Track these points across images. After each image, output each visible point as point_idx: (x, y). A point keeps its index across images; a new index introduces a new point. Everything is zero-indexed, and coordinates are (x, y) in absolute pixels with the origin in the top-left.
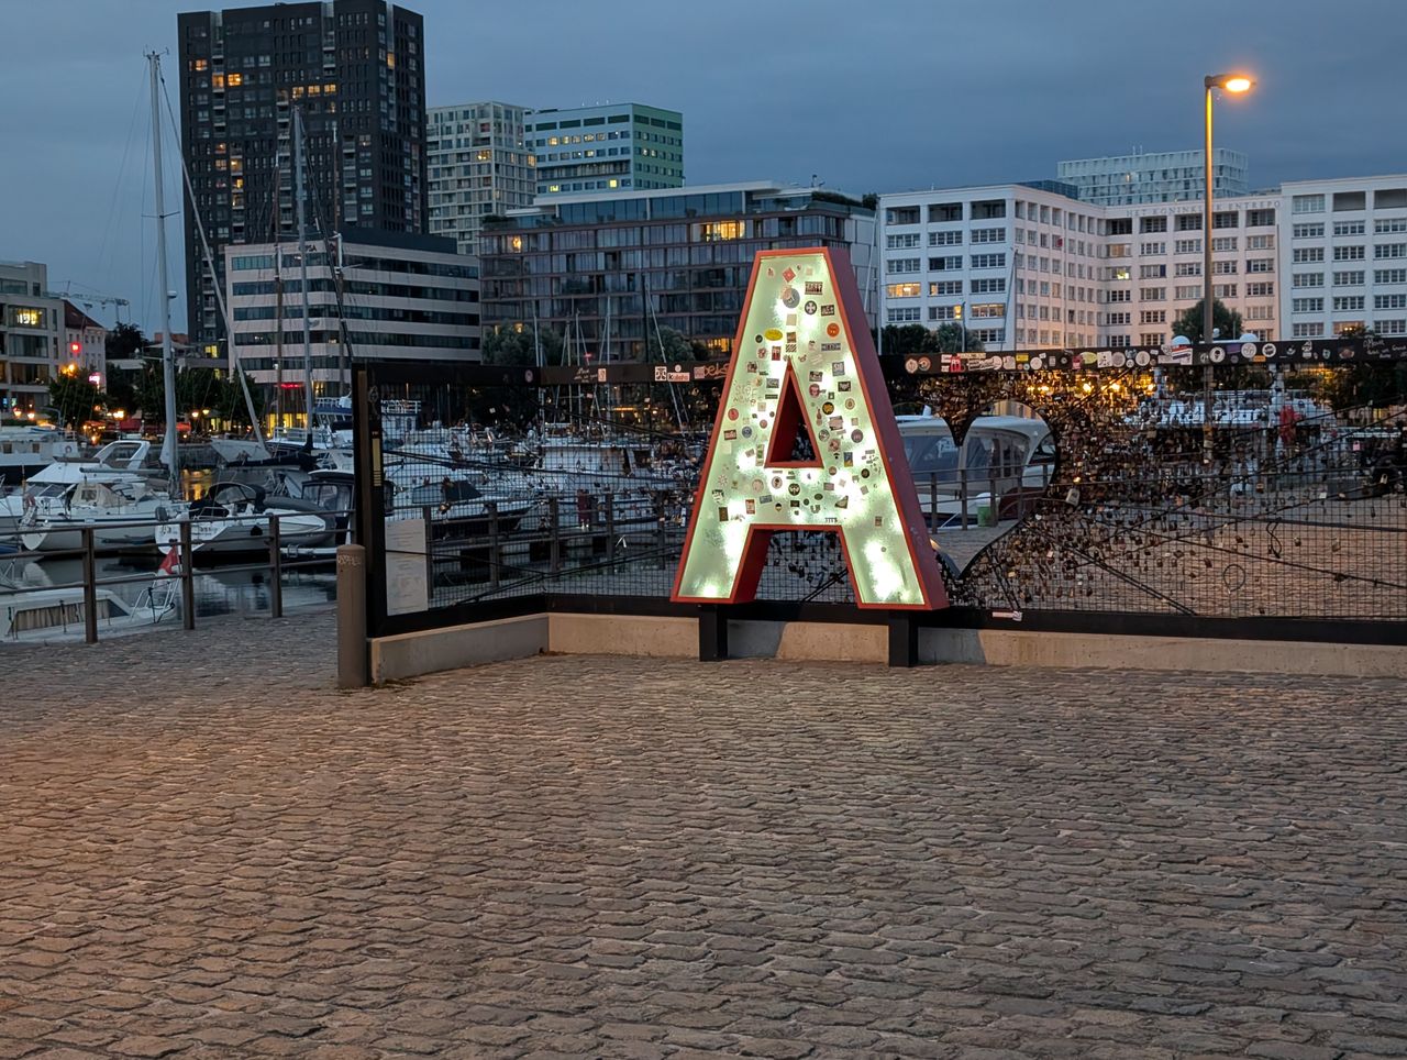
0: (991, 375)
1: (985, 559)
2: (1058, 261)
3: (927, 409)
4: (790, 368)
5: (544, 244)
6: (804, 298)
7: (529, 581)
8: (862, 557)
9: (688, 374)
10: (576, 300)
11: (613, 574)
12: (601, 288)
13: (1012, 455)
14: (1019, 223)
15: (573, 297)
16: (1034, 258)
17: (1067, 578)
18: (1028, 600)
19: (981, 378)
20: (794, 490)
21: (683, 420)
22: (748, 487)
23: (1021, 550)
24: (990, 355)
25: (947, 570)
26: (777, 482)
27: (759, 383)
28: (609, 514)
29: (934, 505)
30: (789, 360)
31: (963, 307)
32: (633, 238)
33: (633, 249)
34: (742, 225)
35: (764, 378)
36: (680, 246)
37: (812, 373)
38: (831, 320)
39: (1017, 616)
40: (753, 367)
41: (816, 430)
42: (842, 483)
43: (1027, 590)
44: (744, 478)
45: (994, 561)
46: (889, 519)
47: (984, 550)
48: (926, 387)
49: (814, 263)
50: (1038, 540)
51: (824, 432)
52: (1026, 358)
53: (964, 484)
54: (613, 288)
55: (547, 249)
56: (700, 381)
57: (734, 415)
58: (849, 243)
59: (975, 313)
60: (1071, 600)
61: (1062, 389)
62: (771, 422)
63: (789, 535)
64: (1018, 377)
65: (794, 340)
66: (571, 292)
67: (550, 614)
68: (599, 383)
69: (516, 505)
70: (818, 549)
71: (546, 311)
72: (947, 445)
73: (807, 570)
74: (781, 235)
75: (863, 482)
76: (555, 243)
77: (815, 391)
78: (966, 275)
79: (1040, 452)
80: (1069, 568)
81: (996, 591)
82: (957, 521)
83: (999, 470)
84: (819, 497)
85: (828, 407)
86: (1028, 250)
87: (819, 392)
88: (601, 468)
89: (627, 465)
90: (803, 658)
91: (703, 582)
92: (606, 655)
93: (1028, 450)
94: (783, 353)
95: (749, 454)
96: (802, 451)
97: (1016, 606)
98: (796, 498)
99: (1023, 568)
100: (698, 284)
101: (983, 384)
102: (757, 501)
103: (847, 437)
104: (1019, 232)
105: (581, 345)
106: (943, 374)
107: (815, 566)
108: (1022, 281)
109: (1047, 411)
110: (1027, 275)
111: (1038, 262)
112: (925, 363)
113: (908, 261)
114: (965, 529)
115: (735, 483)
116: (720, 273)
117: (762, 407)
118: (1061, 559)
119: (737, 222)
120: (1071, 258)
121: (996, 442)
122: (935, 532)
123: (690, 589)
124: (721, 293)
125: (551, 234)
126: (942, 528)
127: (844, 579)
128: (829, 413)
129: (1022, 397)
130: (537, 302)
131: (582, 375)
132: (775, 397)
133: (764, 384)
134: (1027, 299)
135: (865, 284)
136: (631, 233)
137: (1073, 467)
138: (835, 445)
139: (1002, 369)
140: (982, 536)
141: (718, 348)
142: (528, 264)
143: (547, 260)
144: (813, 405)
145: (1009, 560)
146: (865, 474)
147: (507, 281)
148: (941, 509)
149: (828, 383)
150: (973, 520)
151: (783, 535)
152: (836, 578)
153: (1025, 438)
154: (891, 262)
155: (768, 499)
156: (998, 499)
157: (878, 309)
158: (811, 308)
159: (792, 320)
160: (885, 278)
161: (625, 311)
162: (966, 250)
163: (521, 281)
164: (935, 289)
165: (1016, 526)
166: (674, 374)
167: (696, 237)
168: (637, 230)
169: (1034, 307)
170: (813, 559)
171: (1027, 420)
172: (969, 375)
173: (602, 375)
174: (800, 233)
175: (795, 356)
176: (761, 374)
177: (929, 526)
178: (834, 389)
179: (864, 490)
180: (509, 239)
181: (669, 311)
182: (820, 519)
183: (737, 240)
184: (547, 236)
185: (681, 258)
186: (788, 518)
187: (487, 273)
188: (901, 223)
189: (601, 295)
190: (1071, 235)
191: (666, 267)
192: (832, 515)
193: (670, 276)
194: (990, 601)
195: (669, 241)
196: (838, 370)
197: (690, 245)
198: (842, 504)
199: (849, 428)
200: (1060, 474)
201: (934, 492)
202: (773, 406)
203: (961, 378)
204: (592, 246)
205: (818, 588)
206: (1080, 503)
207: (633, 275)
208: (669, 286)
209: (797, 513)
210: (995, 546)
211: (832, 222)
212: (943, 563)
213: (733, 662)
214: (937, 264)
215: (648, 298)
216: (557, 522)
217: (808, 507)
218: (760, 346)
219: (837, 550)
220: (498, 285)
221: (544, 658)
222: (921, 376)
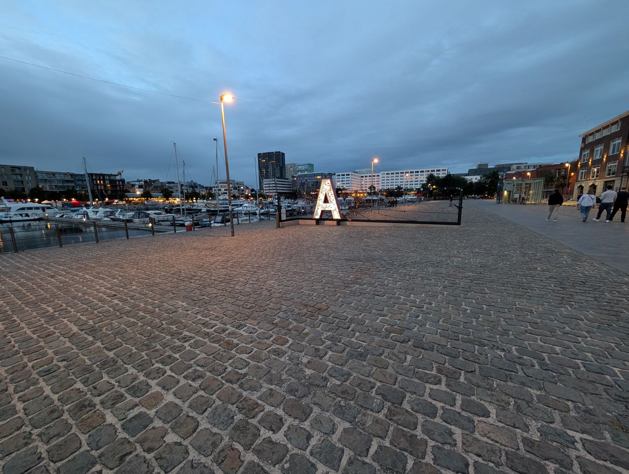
3: (341, 197)
4: (326, 192)
6: (327, 185)
7: (297, 216)
8: (334, 214)
9: (314, 193)
11: (306, 216)
12: (305, 184)
13: (350, 202)
14: (351, 176)
21: (314, 198)
24: (348, 191)
25: (343, 215)
26: (324, 205)
28: (306, 209)
33: (308, 179)
37: (328, 193)
38: (330, 187)
42: (331, 205)
43: (352, 217)
46: (337, 209)
47: (347, 213)
49: (328, 181)
50: (353, 212)
51: (329, 200)
53: (345, 206)
56: (316, 194)
57: (320, 198)
58: (332, 178)
59: (346, 186)
60: (357, 218)
61: (356, 195)
63: (325, 211)
64: (351, 193)
65: (326, 189)
66: (301, 184)
67: (299, 220)
69: (295, 208)
70: (329, 213)
73: (327, 215)
74: (325, 178)
77: (328, 195)
78: (345, 182)
79: (353, 202)
80: (356, 215)
81: (348, 217)
82: (344, 210)
85: (330, 197)
88: (305, 204)
90: (327, 225)
95: (321, 202)
96: (327, 202)
97: (350, 219)
98: (326, 207)
100: (315, 183)
102: (322, 207)
105: (302, 190)
108: (351, 183)
109: (354, 197)
111: (353, 181)
115: (320, 205)
117: (323, 197)
123: (315, 217)
124: (318, 184)
125: (299, 178)
129: (351, 196)
130: (298, 185)
131: (303, 194)
135: (334, 183)
141: (318, 190)
143: (299, 181)
144: (328, 197)
145: (350, 214)
146: (334, 204)
152: (331, 216)
154: (337, 181)
161: (307, 186)
162: (345, 179)
163: (296, 183)
164: (342, 184)
165: (351, 210)
169: (353, 186)
173: (305, 193)
176: (322, 193)
178: (331, 195)
180: (294, 178)
181: (312, 186)
183: (320, 178)
188: (338, 176)
190: (357, 178)
191: (312, 181)
195: (312, 178)
196: (331, 193)
197: (315, 179)
198: (331, 208)
199: (332, 199)
200: (355, 204)
201: (342, 206)
203: (345, 194)
204: (304, 179)
206: (358, 208)
207: (308, 182)
214: (342, 181)
216: (300, 210)
218: (322, 190)
220: (293, 183)
221: (298, 225)
222: (340, 193)
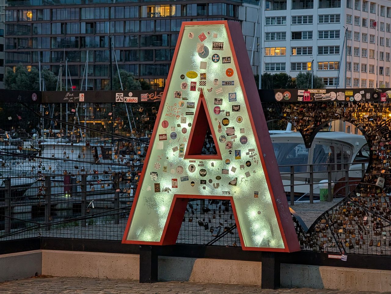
0: (329, 103)
1: (323, 221)
2: (374, 36)
3: (289, 125)
4: (202, 96)
5: (47, 16)
6: (211, 52)
7: (30, 229)
8: (246, 217)
9: (136, 98)
10: (66, 52)
11: (85, 226)
12: (83, 45)
13: (342, 157)
14: (349, 11)
15: (64, 50)
16: (358, 33)
17: (376, 234)
18: (351, 247)
19: (323, 106)
20: (203, 172)
21: (133, 127)
22: (173, 171)
23: (347, 216)
24: (328, 91)
25: (300, 226)
26: (192, 168)
27: (182, 104)
28: (83, 187)
29: (292, 187)
30: (201, 90)
31: (312, 62)
32: (104, 13)
33: (104, 21)
34: (174, 8)
35: (185, 102)
36: (134, 19)
37: (216, 99)
38: (228, 66)
39: (344, 258)
40: (178, 95)
41: (218, 135)
42: (234, 170)
43: (350, 241)
44: (171, 164)
45: (330, 222)
46: (263, 194)
47: (323, 214)
48: (288, 110)
49: (219, 30)
50: (358, 209)
51: (223, 137)
52: (351, 93)
53: (311, 174)
54: (91, 45)
55: (49, 19)
56: (144, 103)
57: (165, 124)
58: (241, 21)
59: (320, 67)
60: (379, 249)
61: (374, 113)
62: (189, 129)
63: (199, 202)
64: (346, 105)
65: (205, 78)
66: (64, 47)
67: (43, 251)
68: (80, 103)
69: (23, 181)
70: (217, 212)
71: (47, 58)
72: (301, 150)
73: (210, 226)
74: (198, 15)
75: (247, 169)
76: (54, 15)
77: (217, 111)
78: (315, 43)
79: (360, 155)
80: (377, 228)
81: (330, 241)
82: (307, 197)
83: (333, 166)
84: (218, 178)
85: (225, 122)
86: (354, 28)
87: (220, 111)
88: (79, 157)
89: (96, 156)
90: (206, 282)
91: (143, 231)
92: (79, 278)
93: (352, 154)
94: (198, 86)
95: (174, 150)
96: (208, 149)
97: (343, 252)
98: (204, 178)
99: (348, 227)
100: (145, 44)
101: (325, 108)
102: (179, 180)
103: (237, 140)
104: (349, 17)
105: (69, 80)
106: (299, 103)
107: (215, 222)
108: (350, 48)
109: (364, 127)
110: (353, 44)
111: (361, 36)
112: (288, 95)
113: (278, 33)
114: (312, 202)
115: (165, 168)
116: (159, 37)
117: (184, 121)
118: (372, 222)
119: (171, 6)
120: (381, 34)
121: (332, 147)
122: (292, 204)
123: (135, 235)
124: (160, 50)
125: (51, 9)
126: (297, 202)
127: (233, 231)
128: (226, 125)
129: (349, 118)
130: (41, 53)
131: (69, 97)
132: (191, 114)
133: (186, 105)
134: (353, 59)
135: (251, 46)
136: (103, 11)
137: (381, 163)
138: (229, 145)
139: (336, 100)
140: (322, 207)
141: (156, 85)
142: (36, 28)
143: (48, 26)
144: (216, 119)
145: (339, 221)
146: (248, 164)
147: (22, 39)
148: (297, 189)
149: (226, 105)
150: (317, 198)
151: (195, 202)
152: (228, 230)
153: (351, 146)
154: (267, 34)
155: (186, 179)
156: (333, 184)
157: (260, 62)
158: (216, 58)
159: (204, 65)
160: (264, 44)
161: (97, 59)
162: (315, 27)
163: (32, 39)
164: (295, 51)
165: (344, 200)
166: (128, 98)
167: (144, 14)
168: (107, 9)
169: (358, 64)
170: (214, 218)
171: (352, 135)
172: (314, 103)
173: (81, 98)
174: (210, 14)
175: (205, 88)
176: (184, 99)
177: (289, 200)
178: (230, 110)
179: (248, 174)
180: (25, 12)
181: (126, 60)
182: (219, 192)
183: (170, 17)
184: (48, 11)
185: (134, 27)
186: (199, 191)
187: (10, 33)
188: (274, 9)
189: (83, 49)
190: (382, 19)
191: (125, 33)
192: (226, 190)
193: (127, 38)
194: (327, 247)
195: (127, 16)
196: (232, 98)
197: (140, 19)
198: (234, 183)
199: (239, 135)
200: (372, 168)
201: (292, 179)
202: (190, 120)
203: (310, 105)
204: (78, 18)
205: (217, 237)
206: (385, 187)
207: (104, 37)
208: (127, 45)
209: (204, 188)
210: (330, 212)
211: (231, 7)
212: (297, 222)
213: (161, 283)
214: (296, 36)
215: (113, 52)
216: (50, 191)
217: (212, 184)
218: (183, 81)
219: (230, 213)
220: (16, 41)
221: (39, 279)
